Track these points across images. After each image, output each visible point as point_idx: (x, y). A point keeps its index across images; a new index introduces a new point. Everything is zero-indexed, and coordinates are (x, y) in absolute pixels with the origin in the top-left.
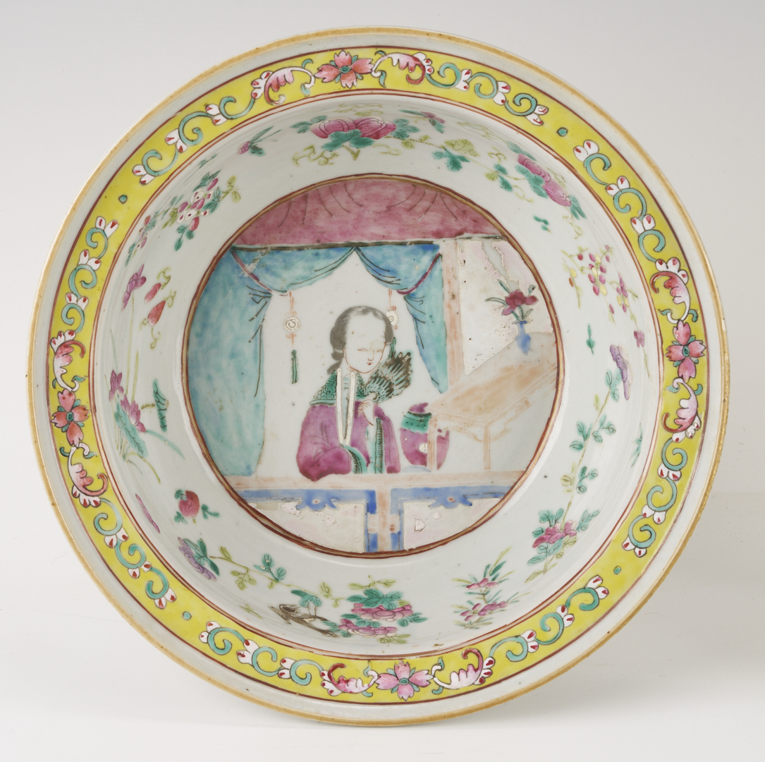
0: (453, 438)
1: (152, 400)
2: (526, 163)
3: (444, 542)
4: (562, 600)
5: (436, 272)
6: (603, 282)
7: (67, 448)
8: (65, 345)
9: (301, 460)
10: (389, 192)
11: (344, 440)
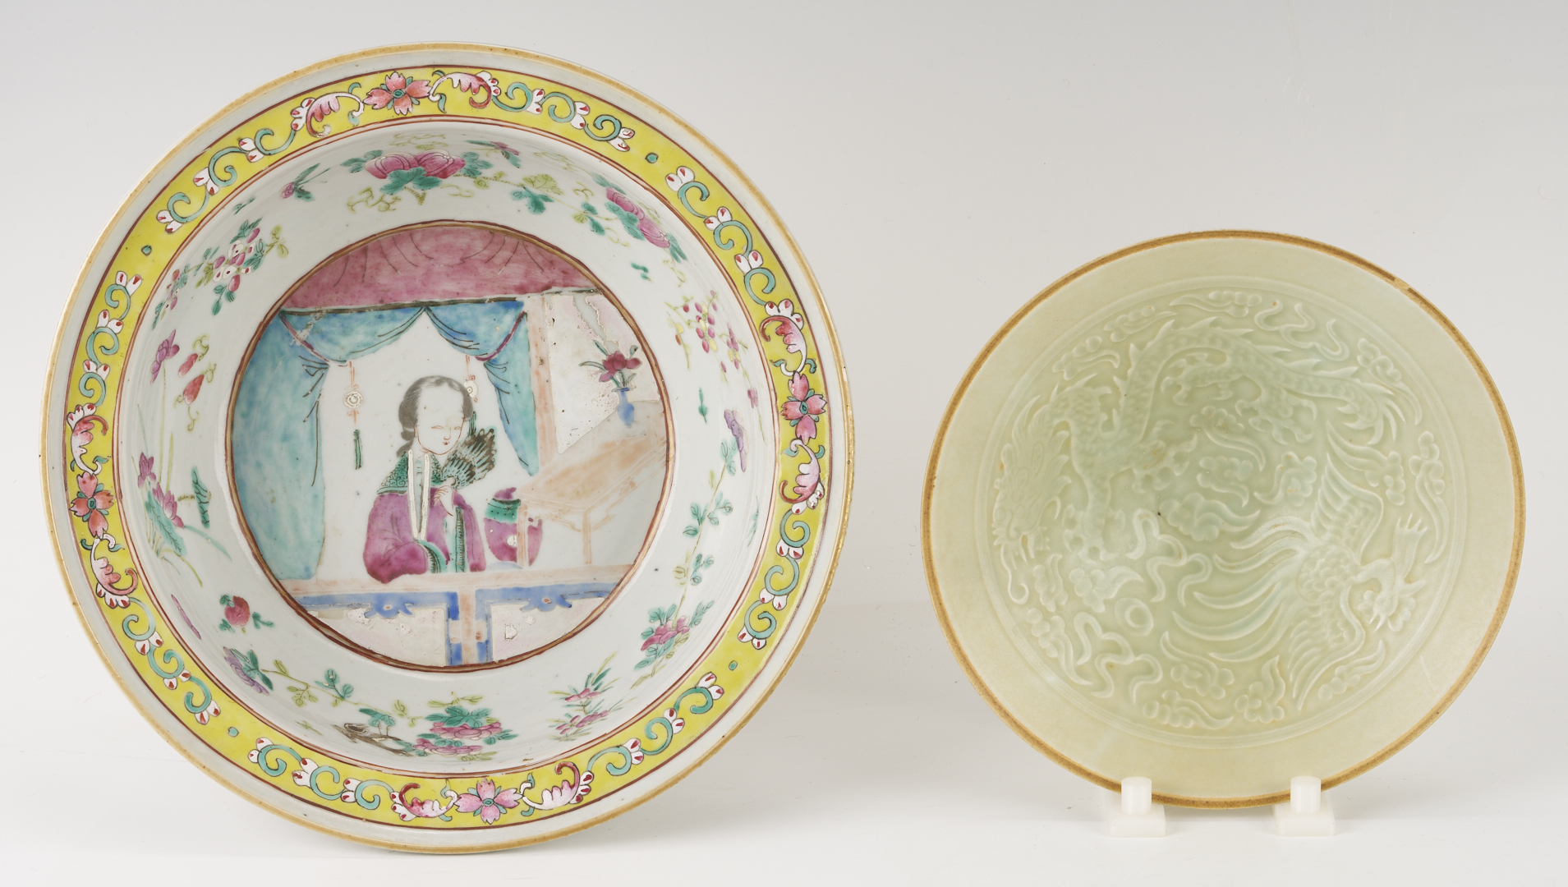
0: (548, 529)
1: (191, 491)
2: (616, 199)
3: (540, 651)
4: (670, 702)
5: (520, 333)
6: (712, 335)
7: (90, 540)
8: (83, 421)
9: (369, 559)
10: (463, 241)
11: (419, 535)
